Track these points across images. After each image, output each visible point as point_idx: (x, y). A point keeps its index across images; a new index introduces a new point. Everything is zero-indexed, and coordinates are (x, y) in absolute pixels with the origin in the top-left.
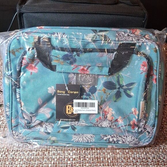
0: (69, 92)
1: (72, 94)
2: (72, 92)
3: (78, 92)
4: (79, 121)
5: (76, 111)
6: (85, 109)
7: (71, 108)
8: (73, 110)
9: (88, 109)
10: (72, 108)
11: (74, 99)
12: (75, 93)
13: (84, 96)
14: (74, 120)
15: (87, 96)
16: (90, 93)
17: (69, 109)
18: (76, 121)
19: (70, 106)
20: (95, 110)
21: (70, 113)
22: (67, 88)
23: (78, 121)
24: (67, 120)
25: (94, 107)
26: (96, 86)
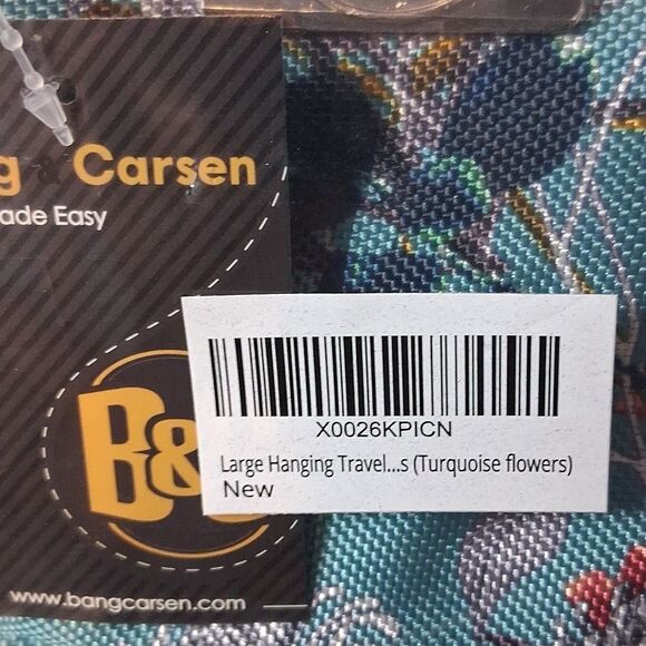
0: (94, 164)
1: (153, 192)
2: (139, 171)
3: (243, 168)
4: (306, 615)
5: (240, 478)
6: (398, 447)
7: (163, 431)
8: (193, 458)
9: (437, 448)
10: (178, 437)
11: (199, 288)
12: (202, 172)
13: (371, 236)
14: (225, 604)
15: (409, 224)
16: (472, 174)
17: (124, 452)
18: (266, 618)
19: (142, 403)
20: (566, 466)
21: (149, 508)
22: (42, 99)
23: (280, 617)
24: (118, 605)
25: (548, 404)
26: (572, 47)
